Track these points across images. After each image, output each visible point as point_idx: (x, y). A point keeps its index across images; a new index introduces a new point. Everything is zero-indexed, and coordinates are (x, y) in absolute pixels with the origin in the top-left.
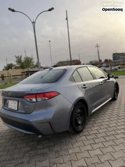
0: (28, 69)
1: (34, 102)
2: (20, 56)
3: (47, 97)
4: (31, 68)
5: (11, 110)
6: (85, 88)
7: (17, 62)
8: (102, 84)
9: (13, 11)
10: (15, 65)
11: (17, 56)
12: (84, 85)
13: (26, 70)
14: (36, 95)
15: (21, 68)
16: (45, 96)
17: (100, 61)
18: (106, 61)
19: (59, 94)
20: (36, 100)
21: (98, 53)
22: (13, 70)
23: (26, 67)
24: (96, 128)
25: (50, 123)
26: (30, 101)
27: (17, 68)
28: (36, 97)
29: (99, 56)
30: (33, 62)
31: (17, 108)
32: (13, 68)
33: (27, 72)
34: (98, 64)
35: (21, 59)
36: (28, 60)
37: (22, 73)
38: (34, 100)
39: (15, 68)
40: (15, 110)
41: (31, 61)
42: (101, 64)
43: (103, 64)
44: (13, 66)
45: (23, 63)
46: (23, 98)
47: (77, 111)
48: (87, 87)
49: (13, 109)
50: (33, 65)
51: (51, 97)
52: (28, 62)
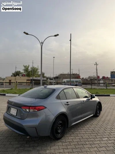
0: (33, 78)
1: (27, 112)
2: (27, 66)
3: (36, 109)
4: (36, 77)
5: (12, 115)
6: (68, 105)
7: (24, 71)
8: (84, 103)
9: (27, 34)
10: (22, 73)
11: (25, 66)
12: (67, 103)
13: (31, 78)
14: (29, 107)
15: (27, 76)
16: (35, 109)
17: (98, 77)
18: (104, 78)
19: (46, 108)
20: (29, 111)
21: (97, 70)
22: (20, 77)
23: (31, 75)
24: (72, 138)
25: (36, 128)
26: (25, 111)
27: (24, 75)
28: (29, 109)
29: (97, 73)
30: (38, 72)
31: (16, 114)
32: (20, 75)
33: (31, 80)
34: (96, 80)
35: (28, 68)
36: (34, 70)
37: (27, 80)
38: (28, 110)
39: (22, 76)
40: (15, 116)
41: (36, 71)
42: (98, 80)
43: (100, 80)
44: (21, 73)
45: (30, 71)
46: (21, 108)
47: (58, 122)
48: (69, 104)
49: (13, 115)
50: (38, 74)
51: (39, 110)
52: (34, 72)
